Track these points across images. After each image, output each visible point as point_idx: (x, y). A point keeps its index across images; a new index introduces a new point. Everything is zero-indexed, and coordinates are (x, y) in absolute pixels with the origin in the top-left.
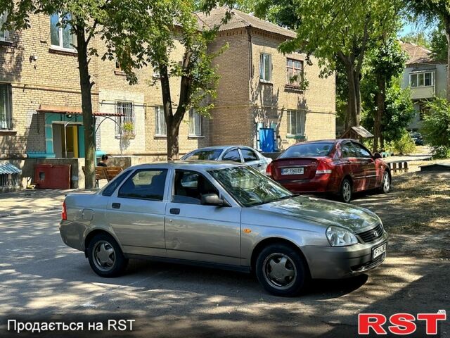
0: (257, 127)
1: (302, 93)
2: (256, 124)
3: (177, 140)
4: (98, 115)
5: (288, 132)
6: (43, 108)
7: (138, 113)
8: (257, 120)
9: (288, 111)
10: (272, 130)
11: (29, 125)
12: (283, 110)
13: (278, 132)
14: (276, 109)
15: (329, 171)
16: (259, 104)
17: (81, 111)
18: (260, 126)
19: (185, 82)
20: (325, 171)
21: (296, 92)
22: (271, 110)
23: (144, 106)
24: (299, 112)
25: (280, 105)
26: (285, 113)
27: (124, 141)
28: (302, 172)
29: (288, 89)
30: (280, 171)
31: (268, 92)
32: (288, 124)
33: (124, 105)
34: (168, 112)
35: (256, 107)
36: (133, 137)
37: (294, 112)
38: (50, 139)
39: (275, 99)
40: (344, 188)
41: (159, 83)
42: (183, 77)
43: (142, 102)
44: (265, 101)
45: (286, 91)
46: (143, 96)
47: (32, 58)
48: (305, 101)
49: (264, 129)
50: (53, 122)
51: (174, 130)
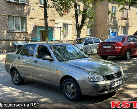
0: (110, 32)
1: (127, 20)
2: (110, 31)
3: (80, 36)
4: (54, 27)
5: (122, 33)
6: (36, 25)
7: (70, 27)
8: (110, 29)
9: (122, 26)
10: (115, 33)
11: (32, 30)
12: (120, 26)
13: (118, 33)
14: (117, 26)
15: (121, 47)
16: (111, 24)
17: (44, 25)
18: (111, 31)
19: (83, 16)
20: (119, 47)
21: (125, 20)
22: (115, 26)
23: (72, 25)
24: (126, 27)
25: (119, 24)
26: (121, 27)
27: (65, 36)
28: (110, 47)
29: (122, 19)
30: (102, 47)
31: (115, 20)
32: (122, 31)
33: (65, 24)
34: (77, 26)
35: (110, 25)
36: (68, 35)
37: (124, 26)
38: (39, 35)
39: (117, 22)
40: (127, 54)
41: (75, 17)
42: (83, 15)
43: (71, 23)
44: (113, 23)
45: (121, 19)
46: (71, 21)
47: (33, 9)
48: (128, 23)
49: (112, 32)
50: (40, 29)
51: (79, 32)
